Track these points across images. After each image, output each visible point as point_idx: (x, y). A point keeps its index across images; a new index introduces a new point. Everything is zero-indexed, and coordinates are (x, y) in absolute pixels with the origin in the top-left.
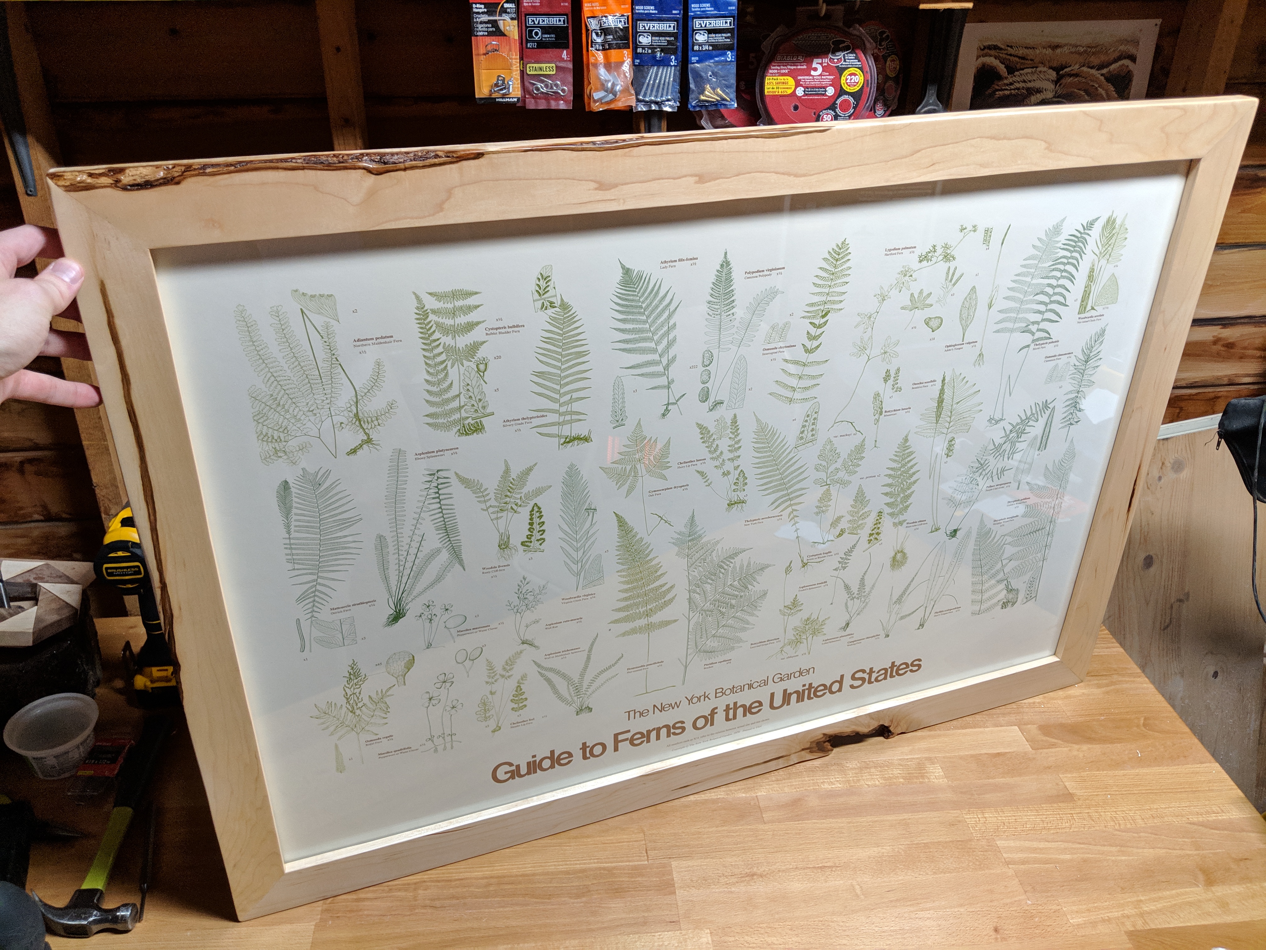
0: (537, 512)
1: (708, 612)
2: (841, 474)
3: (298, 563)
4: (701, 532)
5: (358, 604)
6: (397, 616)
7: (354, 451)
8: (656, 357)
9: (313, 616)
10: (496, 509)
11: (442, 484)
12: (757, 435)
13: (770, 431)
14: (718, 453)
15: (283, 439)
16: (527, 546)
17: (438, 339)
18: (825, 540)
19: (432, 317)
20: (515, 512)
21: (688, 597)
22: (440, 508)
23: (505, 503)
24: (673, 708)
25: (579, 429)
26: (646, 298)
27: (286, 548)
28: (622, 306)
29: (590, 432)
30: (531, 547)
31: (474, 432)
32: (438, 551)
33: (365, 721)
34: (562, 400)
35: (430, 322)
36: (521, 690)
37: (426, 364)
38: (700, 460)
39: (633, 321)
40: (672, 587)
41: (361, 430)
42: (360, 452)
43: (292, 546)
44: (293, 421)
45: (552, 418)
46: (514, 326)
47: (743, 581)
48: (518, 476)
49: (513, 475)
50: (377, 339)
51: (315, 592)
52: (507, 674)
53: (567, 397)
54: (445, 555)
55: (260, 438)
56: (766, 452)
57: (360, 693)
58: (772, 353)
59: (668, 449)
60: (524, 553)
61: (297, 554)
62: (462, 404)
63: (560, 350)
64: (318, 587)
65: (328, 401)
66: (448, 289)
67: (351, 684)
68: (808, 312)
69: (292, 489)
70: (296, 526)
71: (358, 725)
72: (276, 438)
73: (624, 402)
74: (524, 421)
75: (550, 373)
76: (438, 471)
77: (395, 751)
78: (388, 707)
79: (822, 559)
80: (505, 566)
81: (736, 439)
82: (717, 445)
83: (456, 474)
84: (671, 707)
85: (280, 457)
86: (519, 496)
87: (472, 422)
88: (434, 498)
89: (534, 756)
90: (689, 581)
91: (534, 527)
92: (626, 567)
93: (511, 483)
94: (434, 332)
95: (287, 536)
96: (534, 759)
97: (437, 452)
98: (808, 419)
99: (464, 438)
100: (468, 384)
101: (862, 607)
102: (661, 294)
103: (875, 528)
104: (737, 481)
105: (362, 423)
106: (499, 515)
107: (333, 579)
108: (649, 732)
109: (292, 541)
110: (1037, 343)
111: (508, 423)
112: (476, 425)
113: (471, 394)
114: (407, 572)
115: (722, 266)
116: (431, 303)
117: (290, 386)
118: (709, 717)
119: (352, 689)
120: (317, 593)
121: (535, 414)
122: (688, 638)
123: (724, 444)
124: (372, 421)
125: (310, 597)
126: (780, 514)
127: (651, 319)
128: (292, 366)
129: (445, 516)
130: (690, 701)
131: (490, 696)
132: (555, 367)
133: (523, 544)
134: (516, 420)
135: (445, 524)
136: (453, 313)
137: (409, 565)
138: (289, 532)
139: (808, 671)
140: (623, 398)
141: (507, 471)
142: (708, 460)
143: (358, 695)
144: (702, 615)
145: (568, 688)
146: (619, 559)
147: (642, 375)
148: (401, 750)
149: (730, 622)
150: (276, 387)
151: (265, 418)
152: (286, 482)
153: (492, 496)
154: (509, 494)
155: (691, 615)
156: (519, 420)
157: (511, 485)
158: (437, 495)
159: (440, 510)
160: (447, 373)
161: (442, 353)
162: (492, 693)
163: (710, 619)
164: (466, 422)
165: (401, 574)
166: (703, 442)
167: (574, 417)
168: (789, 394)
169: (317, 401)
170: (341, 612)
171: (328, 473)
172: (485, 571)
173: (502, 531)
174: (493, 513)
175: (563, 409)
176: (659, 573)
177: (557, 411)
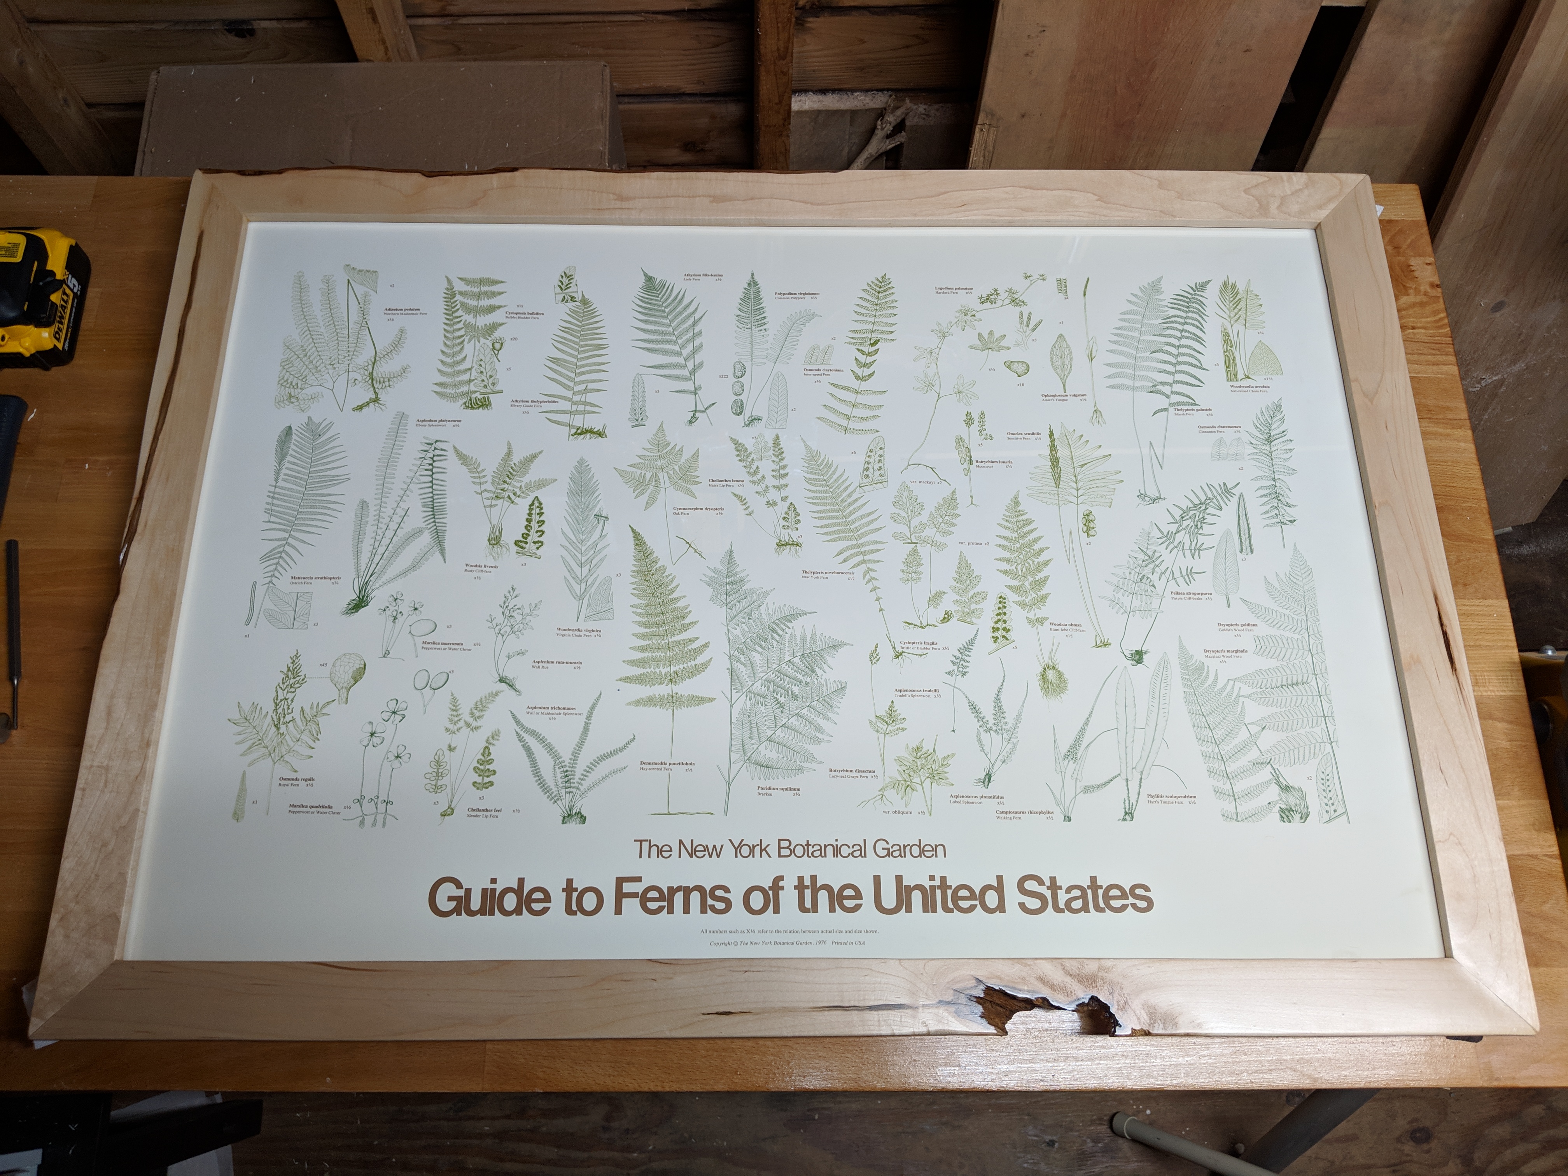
0: (538, 507)
1: (758, 698)
2: (930, 532)
3: (276, 516)
4: (742, 575)
5: (321, 578)
6: (359, 604)
7: (360, 408)
8: (681, 360)
9: (271, 582)
10: (491, 495)
11: (438, 455)
12: (809, 464)
13: (823, 460)
14: (759, 476)
15: (299, 387)
16: (522, 547)
17: (460, 317)
18: (925, 624)
19: (458, 297)
20: (513, 502)
21: (729, 666)
22: (431, 482)
23: (502, 490)
24: (710, 856)
25: (592, 422)
26: (670, 304)
27: (268, 496)
28: (645, 308)
29: (604, 427)
30: (526, 550)
31: (479, 407)
32: (420, 531)
33: (288, 745)
34: (576, 389)
35: (456, 301)
36: (489, 754)
37: (445, 336)
38: (737, 481)
39: (655, 323)
40: (706, 645)
41: (372, 389)
42: (365, 410)
43: (275, 495)
44: (314, 371)
45: (565, 405)
46: (533, 313)
47: (807, 658)
48: (520, 462)
49: (516, 459)
50: (405, 310)
51: (281, 552)
52: (474, 724)
53: (582, 387)
54: (426, 538)
55: (281, 382)
56: (821, 485)
57: (292, 701)
58: (815, 375)
59: (697, 460)
60: (517, 556)
61: (277, 506)
62: (472, 378)
63: (578, 340)
64: (287, 548)
65: (349, 358)
66: (477, 276)
67: (286, 684)
68: (853, 338)
69: (294, 436)
70: (285, 475)
71: (277, 749)
72: (294, 384)
73: (644, 401)
74: (533, 404)
75: (565, 361)
76: (436, 441)
77: (311, 807)
78: (319, 732)
79: (925, 651)
80: (492, 567)
81: (781, 464)
82: (757, 467)
83: (455, 448)
84: (706, 853)
85: (292, 403)
86: (518, 485)
87: (480, 397)
88: (426, 470)
89: (494, 881)
90: (729, 642)
91: (531, 525)
92: (644, 602)
93: (512, 468)
94: (458, 309)
95: (274, 483)
96: (493, 886)
97: (439, 421)
98: (871, 454)
99: (469, 411)
100: (481, 360)
101: (1008, 749)
102: (686, 302)
103: (999, 620)
104: (787, 516)
105: (374, 382)
106: (494, 502)
107: (304, 542)
108: (672, 891)
109: (277, 490)
110: (1179, 408)
111: (516, 404)
112: (483, 400)
113: (482, 369)
114: (381, 550)
115: (749, 285)
116: (459, 286)
117: (321, 340)
118: (771, 893)
119: (285, 692)
120: (283, 555)
121: (546, 399)
122: (731, 734)
123: (766, 467)
124: (384, 382)
125: (276, 558)
126: (850, 571)
127: (675, 323)
128: (328, 324)
129: (435, 492)
130: (738, 849)
131: (447, 752)
132: (571, 355)
133: (517, 543)
134: (524, 402)
135: (432, 501)
136: (478, 296)
137: (386, 541)
138: (276, 480)
139: (935, 849)
140: (644, 397)
141: (509, 454)
142: (746, 483)
143: (290, 702)
144: (750, 700)
145: (555, 773)
146: (634, 589)
147: (665, 376)
148: (319, 807)
149: (794, 721)
150: (308, 340)
151: (291, 365)
152: (290, 428)
153: (489, 479)
154: (507, 480)
155: (735, 696)
156: (528, 402)
157: (511, 470)
158: (431, 467)
159: (431, 485)
160: (463, 347)
161: (462, 328)
162: (451, 749)
163: (762, 708)
164: (474, 396)
165: (374, 551)
166: (740, 460)
167: (588, 408)
168: (844, 423)
169: (340, 357)
170: (302, 583)
171: (331, 424)
172: (469, 568)
173: (494, 522)
174: (488, 498)
175: (576, 398)
176: (687, 621)
177: (570, 400)
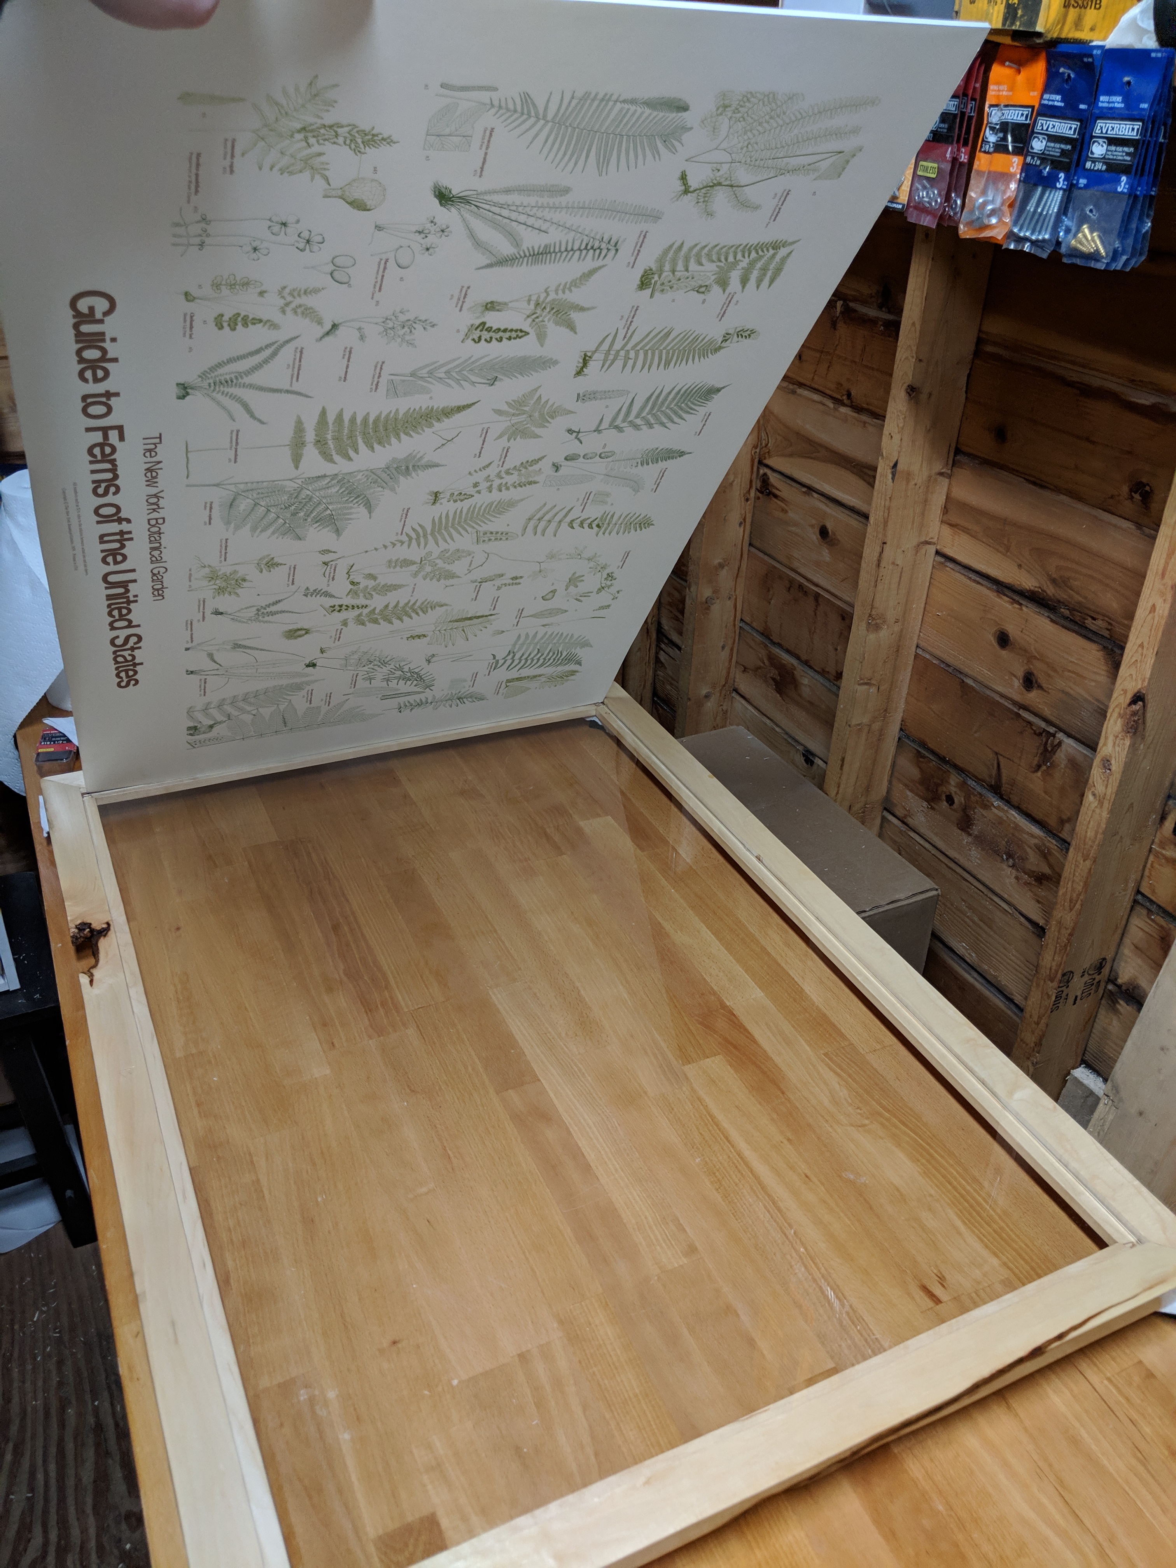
0: (517, 335)
1: (296, 494)
2: (428, 569)
3: (577, 104)
4: (414, 474)
5: (484, 157)
6: (444, 197)
7: (683, 177)
8: (631, 418)
9: (492, 105)
10: (541, 300)
11: (600, 253)
12: (507, 502)
13: (507, 510)
14: (504, 476)
15: (734, 115)
16: (477, 328)
17: (749, 256)
18: (350, 574)
19: (771, 252)
20: (528, 316)
21: (328, 475)
22: (572, 250)
23: (544, 307)
24: (147, 481)
25: (594, 366)
26: (688, 406)
27: (606, 94)
28: (692, 390)
29: (585, 375)
30: (474, 331)
31: (641, 281)
32: (517, 245)
33: (277, 143)
35: (768, 251)
36: (254, 324)
37: (733, 246)
38: (503, 463)
39: (674, 399)
40: (349, 459)
41: (702, 187)
42: (679, 182)
43: (605, 102)
44: (748, 128)
45: (618, 346)
47: (329, 518)
48: (570, 319)
49: (575, 316)
51: (529, 114)
52: (288, 309)
53: (632, 354)
54: (506, 249)
55: (749, 95)
56: (485, 510)
57: (334, 143)
58: (584, 498)
59: (531, 437)
60: (469, 325)
61: (590, 105)
62: (676, 272)
63: (681, 348)
64: (532, 120)
66: (787, 266)
67: (356, 135)
68: (608, 514)
69: (674, 115)
70: (628, 110)
71: (272, 132)
72: (740, 109)
73: (601, 399)
74: (628, 323)
75: (664, 341)
76: (617, 251)
77: (197, 174)
78: (291, 173)
79: (327, 576)
80: (462, 307)
81: (511, 487)
82: (512, 474)
83: (604, 266)
84: (149, 478)
85: (718, 109)
86: (546, 319)
87: (653, 281)
88: (587, 245)
89: (113, 339)
90: (350, 473)
91: (500, 333)
92: (400, 417)
93: (566, 313)
94: (758, 254)
95: (622, 99)
96: (108, 340)
97: (639, 250)
98: (504, 534)
99: (641, 272)
100: (693, 278)
101: (242, 620)
102: (686, 416)
103: (348, 607)
104: (462, 494)
105: (709, 188)
106: (533, 303)
107: (536, 136)
108: (113, 462)
109: (611, 103)
110: (494, 663)
111: (634, 310)
112: (648, 283)
113: (683, 280)
114: (505, 213)
115: (683, 452)
116: (784, 252)
118: (115, 518)
119: (346, 135)
120: (525, 117)
122: (263, 482)
123: (511, 478)
124: (705, 197)
125: (523, 109)
126: (404, 533)
127: (668, 411)
128: (800, 136)
129: (559, 254)
130: (154, 496)
131: (259, 290)
132: (669, 344)
134: (634, 317)
135: (549, 252)
137: (514, 216)
138: (625, 101)
139: (160, 595)
140: (604, 398)
141: (582, 309)
142: (500, 468)
143: (332, 140)
144: (294, 490)
145: (230, 373)
146: (415, 409)
147: (620, 410)
148: (197, 182)
150: (790, 118)
151: (766, 103)
152: (687, 110)
153: (561, 295)
154: (554, 311)
155: (299, 481)
156: (633, 319)
157: (564, 313)
159: (569, 250)
160: (714, 262)
161: (735, 259)
162: (262, 293)
163: (286, 497)
164: (656, 276)
165: (506, 207)
166: (522, 463)
167: (609, 362)
168: (537, 517)
170: (483, 139)
171: (675, 151)
172: (464, 289)
173: (510, 305)
174: (539, 297)
175: (622, 353)
176: (376, 446)
177: (622, 349)
